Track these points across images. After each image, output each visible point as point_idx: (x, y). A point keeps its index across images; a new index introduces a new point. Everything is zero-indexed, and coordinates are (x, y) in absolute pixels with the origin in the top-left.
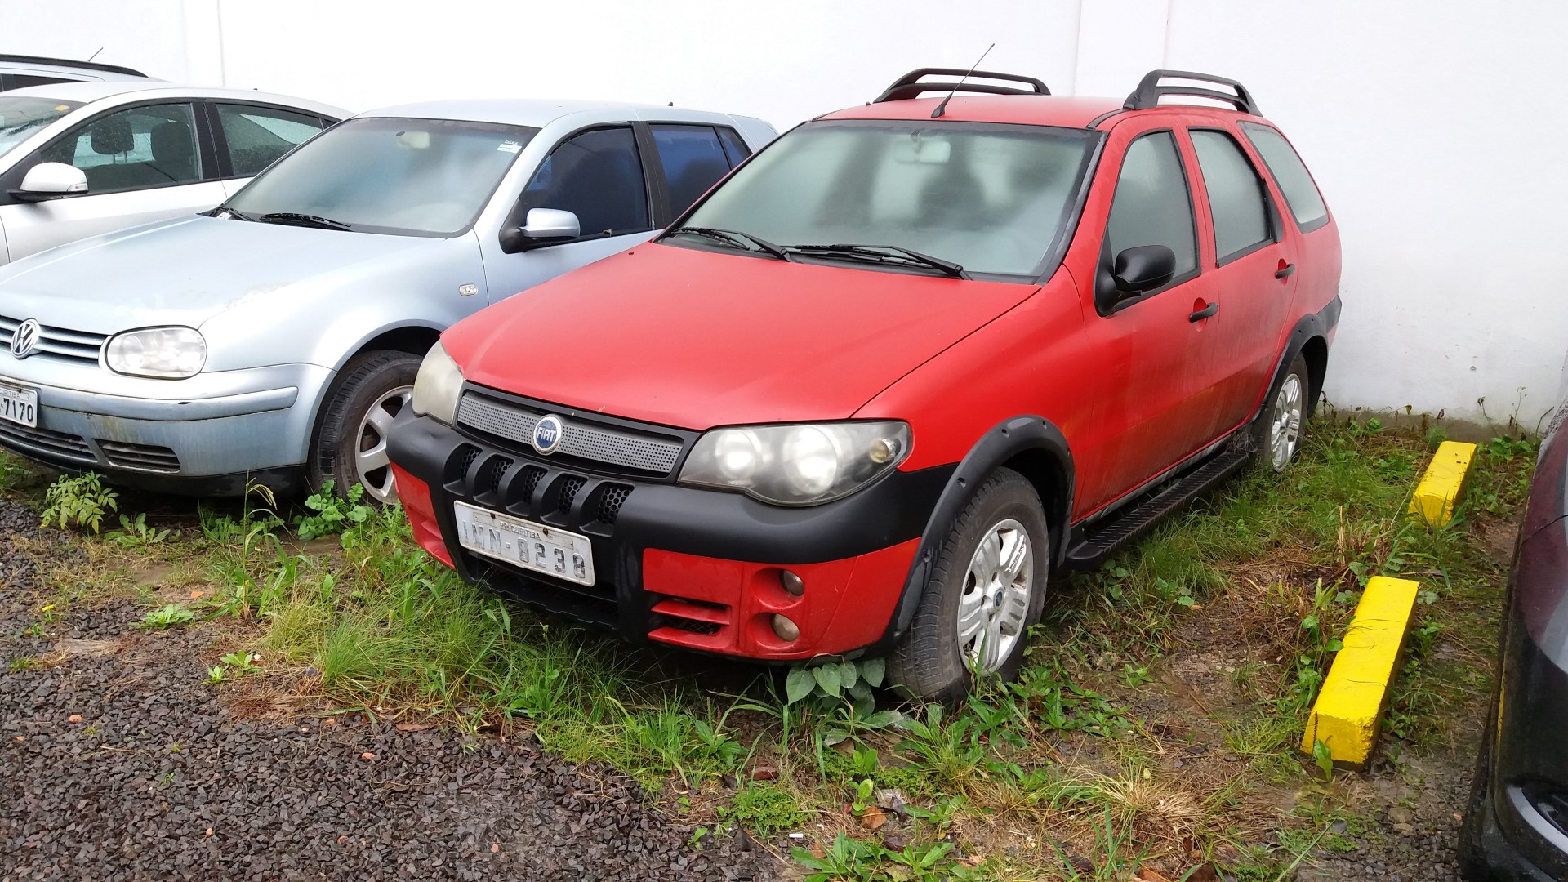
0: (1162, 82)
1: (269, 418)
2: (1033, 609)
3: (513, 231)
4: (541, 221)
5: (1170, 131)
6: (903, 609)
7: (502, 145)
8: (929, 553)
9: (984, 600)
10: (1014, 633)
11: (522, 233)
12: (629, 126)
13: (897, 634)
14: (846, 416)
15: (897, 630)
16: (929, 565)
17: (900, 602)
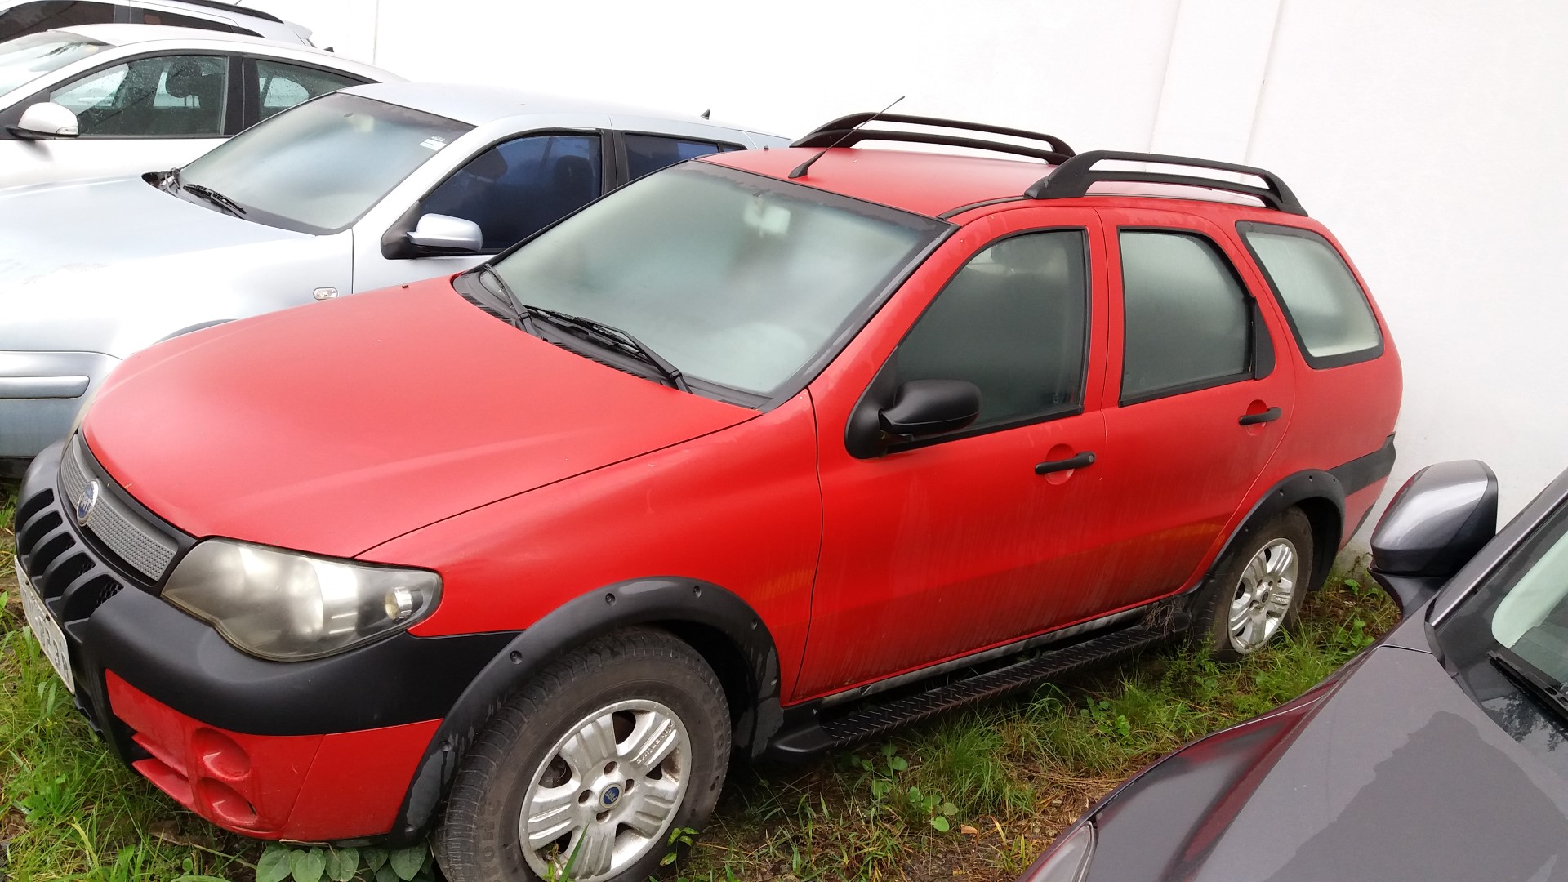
0: (1100, 166)
1: (52, 406)
2: (688, 808)
3: (401, 234)
4: (436, 228)
5: (1081, 230)
6: (412, 801)
7: (428, 141)
8: (450, 740)
9: (585, 795)
10: (650, 836)
11: (408, 238)
12: (596, 134)
13: (410, 830)
14: (350, 556)
15: (410, 825)
16: (450, 757)
17: (408, 795)
